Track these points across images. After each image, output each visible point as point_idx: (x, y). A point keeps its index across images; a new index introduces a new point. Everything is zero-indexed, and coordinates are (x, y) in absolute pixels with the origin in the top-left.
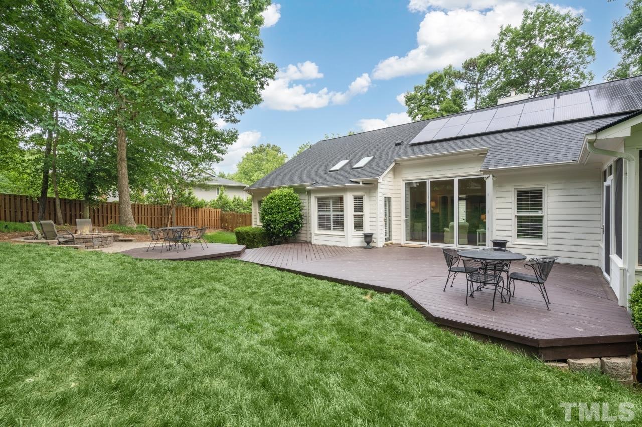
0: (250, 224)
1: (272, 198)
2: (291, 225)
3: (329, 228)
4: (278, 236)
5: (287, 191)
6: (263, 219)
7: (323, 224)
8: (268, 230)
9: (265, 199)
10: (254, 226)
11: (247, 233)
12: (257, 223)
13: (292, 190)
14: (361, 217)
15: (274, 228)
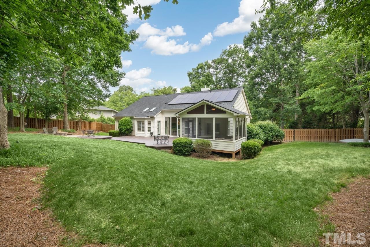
0: (115, 129)
1: (122, 121)
2: (128, 130)
3: (140, 131)
4: (124, 134)
5: (128, 118)
6: (119, 128)
7: (139, 129)
8: (121, 131)
9: (120, 121)
10: (116, 130)
11: (113, 133)
12: (117, 129)
13: (129, 118)
14: (150, 127)
15: (123, 131)
